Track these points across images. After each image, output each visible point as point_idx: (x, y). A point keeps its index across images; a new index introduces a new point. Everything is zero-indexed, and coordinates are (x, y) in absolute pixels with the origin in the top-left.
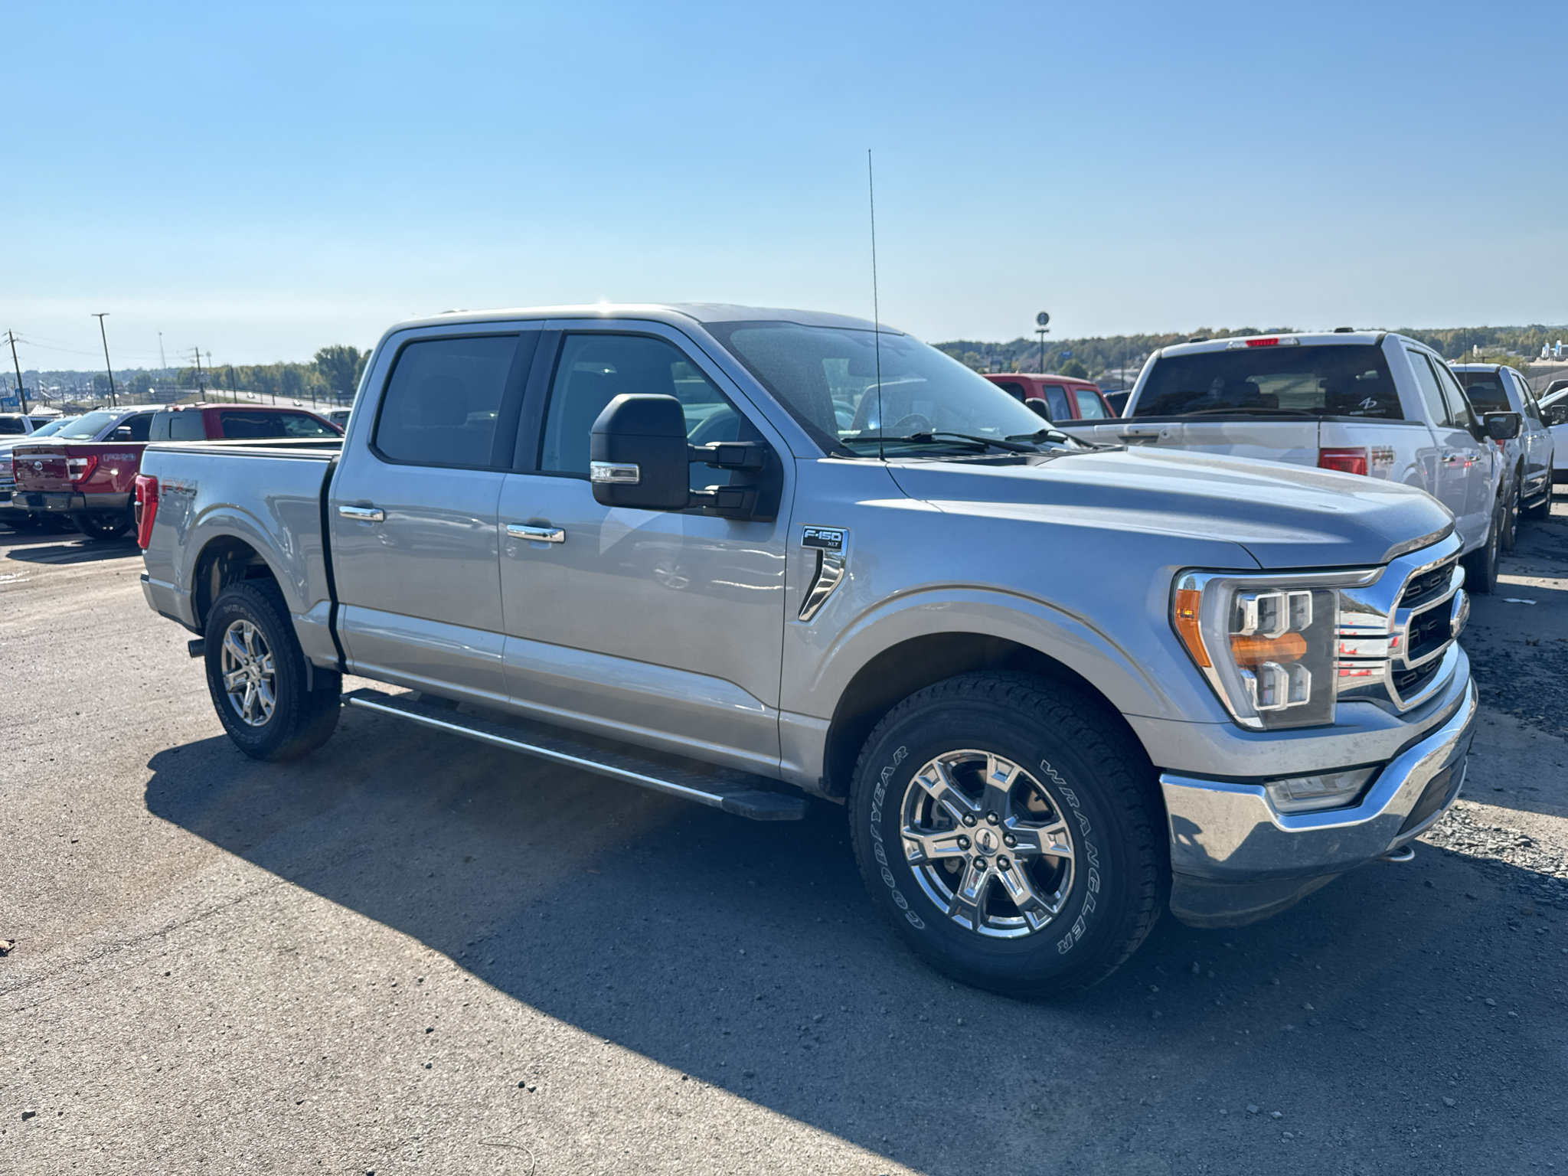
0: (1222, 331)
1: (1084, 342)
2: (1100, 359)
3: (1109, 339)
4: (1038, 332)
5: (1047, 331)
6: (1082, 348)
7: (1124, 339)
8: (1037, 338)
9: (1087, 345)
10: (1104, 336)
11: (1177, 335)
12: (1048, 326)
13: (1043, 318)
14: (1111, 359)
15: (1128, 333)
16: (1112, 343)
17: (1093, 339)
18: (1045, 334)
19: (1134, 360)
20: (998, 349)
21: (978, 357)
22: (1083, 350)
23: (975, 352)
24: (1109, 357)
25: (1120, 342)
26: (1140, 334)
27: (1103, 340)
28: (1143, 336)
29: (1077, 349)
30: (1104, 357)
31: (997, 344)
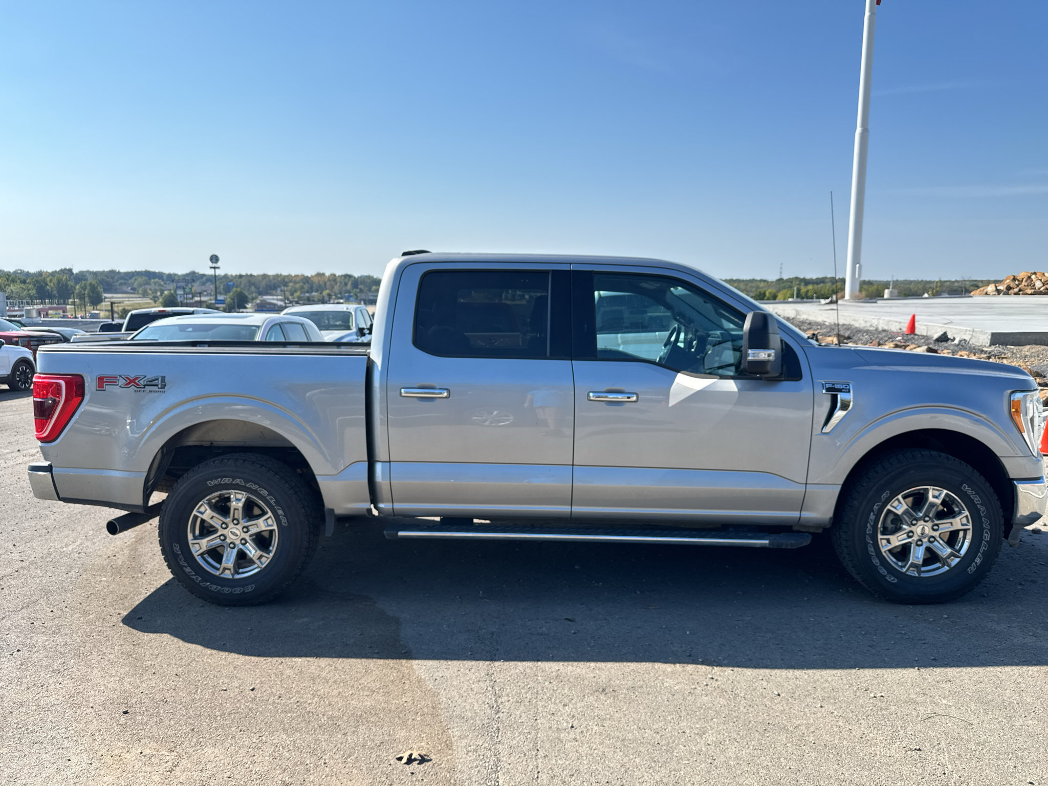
0: (331, 275)
1: (241, 276)
2: (253, 288)
3: (258, 276)
4: (211, 268)
5: (218, 268)
6: (240, 280)
7: (269, 276)
8: (211, 272)
9: (243, 278)
10: (255, 274)
11: (303, 276)
12: (219, 264)
13: (214, 259)
14: (261, 289)
15: (271, 272)
16: (260, 278)
17: (247, 275)
18: (217, 270)
19: (277, 290)
20: (176, 278)
21: (162, 283)
22: (241, 282)
23: (159, 279)
24: (260, 287)
25: (265, 278)
26: (279, 273)
27: (254, 276)
28: (281, 275)
29: (237, 281)
30: (256, 287)
31: (175, 275)
